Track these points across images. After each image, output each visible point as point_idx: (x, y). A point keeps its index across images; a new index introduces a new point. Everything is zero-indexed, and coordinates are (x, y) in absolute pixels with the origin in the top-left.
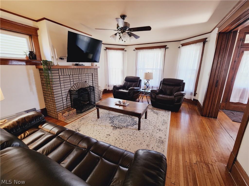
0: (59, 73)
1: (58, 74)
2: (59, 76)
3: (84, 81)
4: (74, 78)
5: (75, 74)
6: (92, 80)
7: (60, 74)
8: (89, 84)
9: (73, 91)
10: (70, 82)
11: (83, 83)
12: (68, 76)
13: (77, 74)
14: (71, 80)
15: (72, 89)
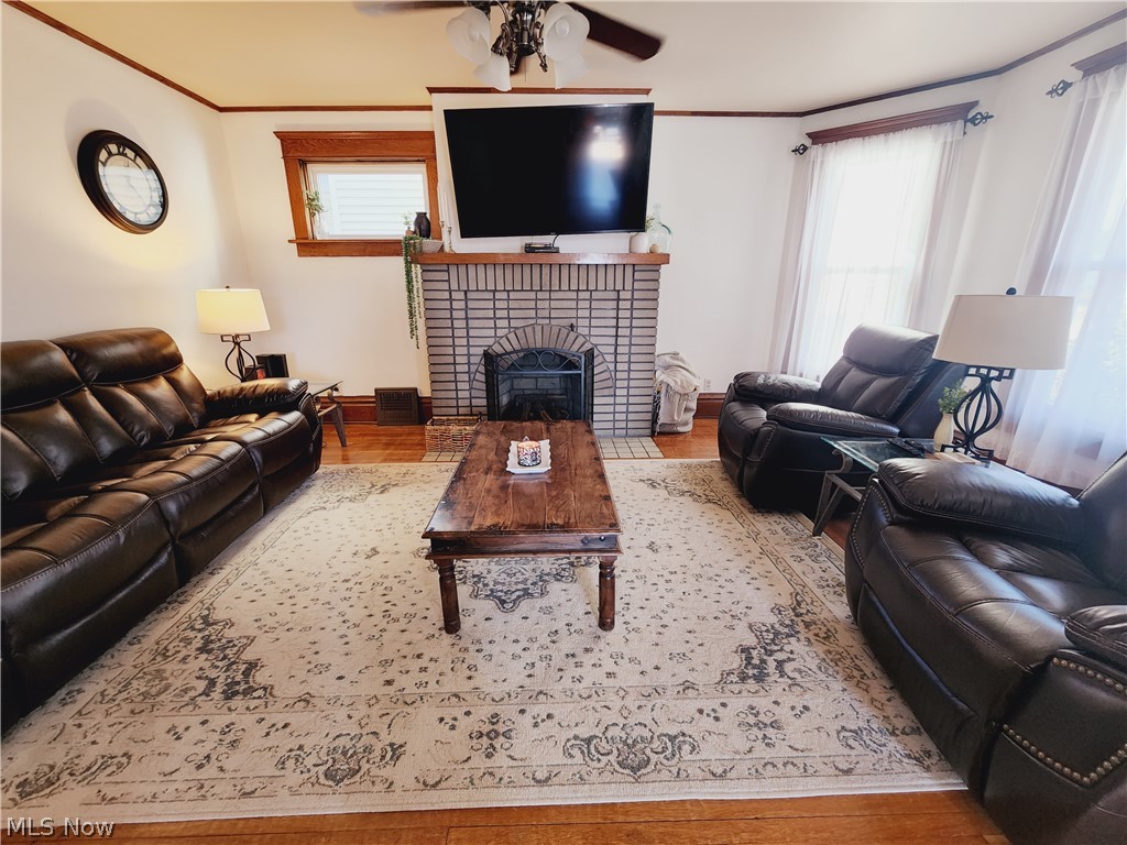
0: (448, 281)
1: (447, 283)
2: (450, 291)
3: (566, 322)
4: (513, 304)
5: (518, 287)
6: (613, 322)
7: (454, 286)
8: (594, 340)
9: (501, 355)
10: (495, 318)
11: (555, 330)
12: (490, 296)
13: (527, 287)
14: (499, 314)
15: (498, 349)
